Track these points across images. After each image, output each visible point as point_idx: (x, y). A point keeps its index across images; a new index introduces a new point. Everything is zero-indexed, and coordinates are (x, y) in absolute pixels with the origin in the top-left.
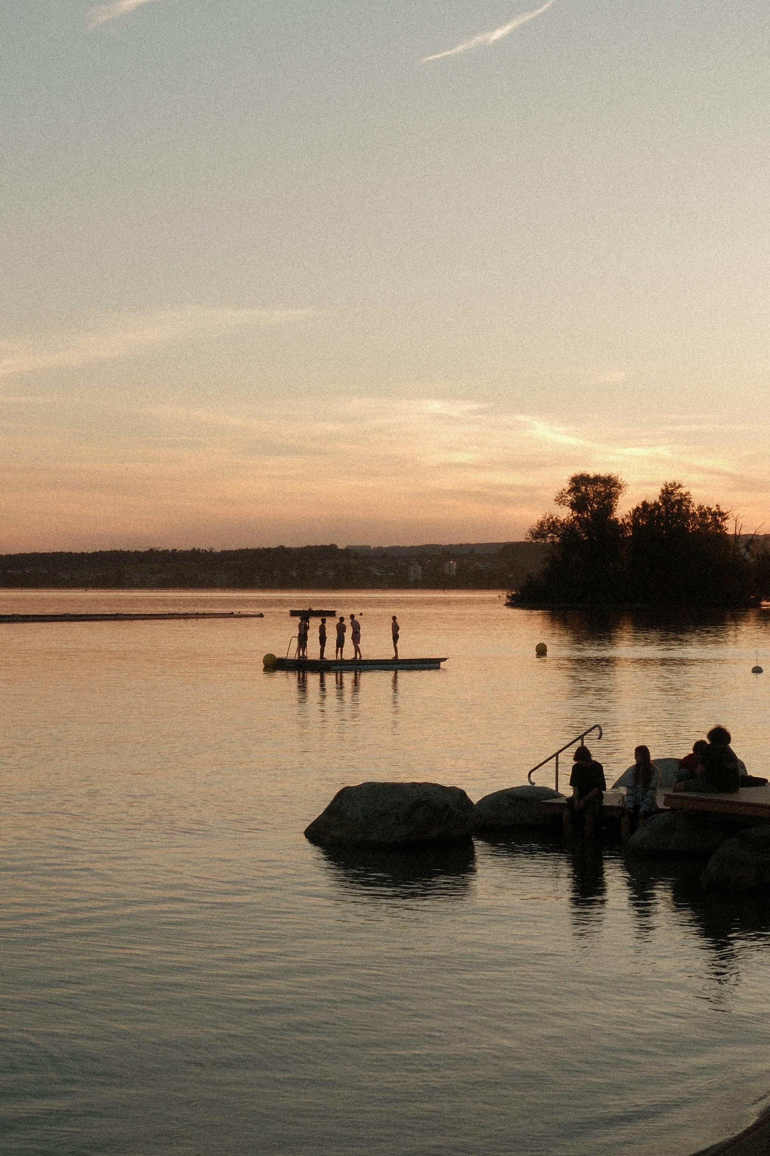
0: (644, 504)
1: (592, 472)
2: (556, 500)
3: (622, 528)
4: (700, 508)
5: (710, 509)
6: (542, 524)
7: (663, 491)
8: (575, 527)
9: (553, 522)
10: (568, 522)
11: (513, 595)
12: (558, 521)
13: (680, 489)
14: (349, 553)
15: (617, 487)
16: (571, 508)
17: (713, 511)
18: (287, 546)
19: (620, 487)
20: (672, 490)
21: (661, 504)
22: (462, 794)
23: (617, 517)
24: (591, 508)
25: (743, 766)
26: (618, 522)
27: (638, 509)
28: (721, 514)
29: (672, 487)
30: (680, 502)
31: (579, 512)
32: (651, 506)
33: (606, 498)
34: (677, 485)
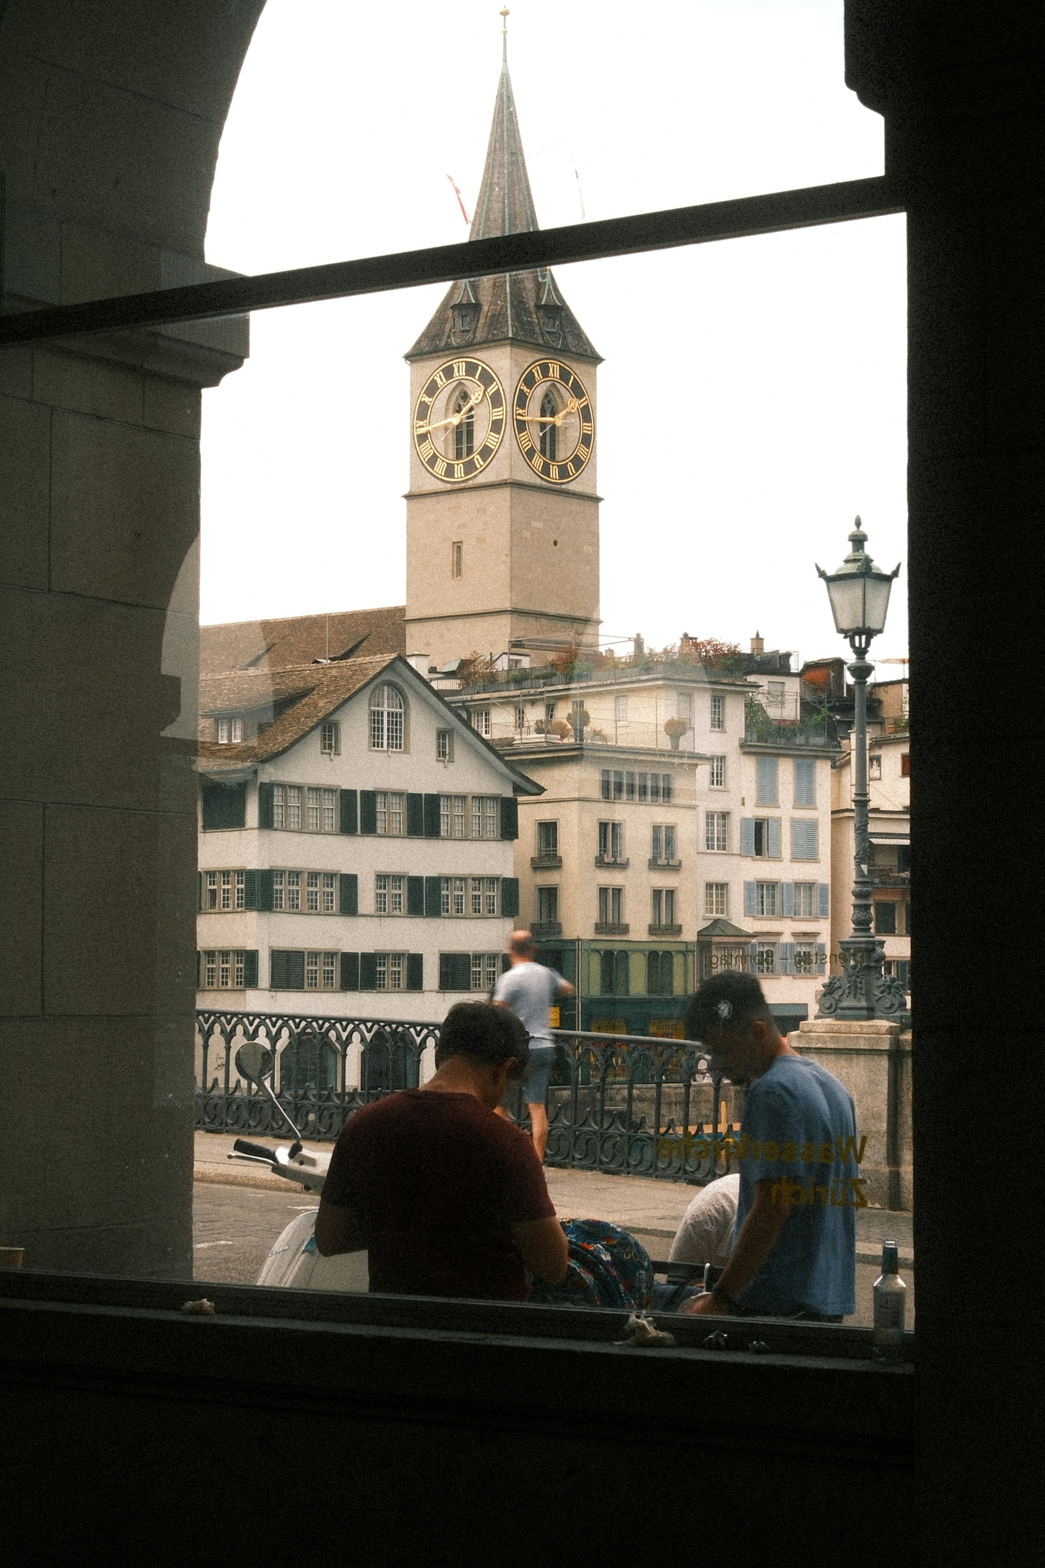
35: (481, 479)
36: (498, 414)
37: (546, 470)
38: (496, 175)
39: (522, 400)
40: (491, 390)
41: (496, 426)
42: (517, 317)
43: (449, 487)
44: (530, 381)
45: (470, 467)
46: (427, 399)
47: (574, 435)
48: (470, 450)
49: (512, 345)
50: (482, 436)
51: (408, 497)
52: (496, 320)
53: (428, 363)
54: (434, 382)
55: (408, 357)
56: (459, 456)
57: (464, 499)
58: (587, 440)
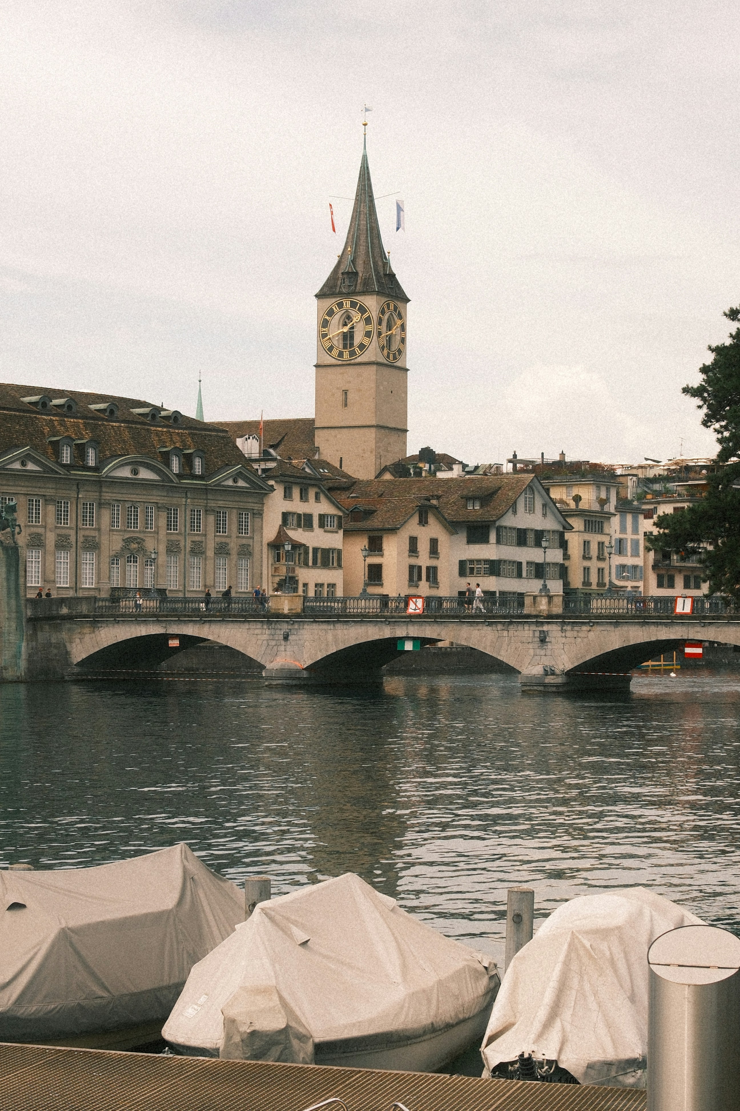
35: (359, 360)
36: (369, 328)
37: (388, 357)
38: (362, 207)
39: (380, 323)
40: (366, 316)
41: (368, 334)
42: (378, 281)
43: (340, 362)
44: (383, 312)
45: (352, 354)
46: (327, 318)
47: (398, 338)
48: (351, 345)
49: (377, 295)
50: (358, 338)
51: (317, 366)
52: (366, 282)
53: (328, 300)
54: (332, 309)
55: (316, 296)
56: (345, 347)
57: (351, 370)
58: (403, 341)
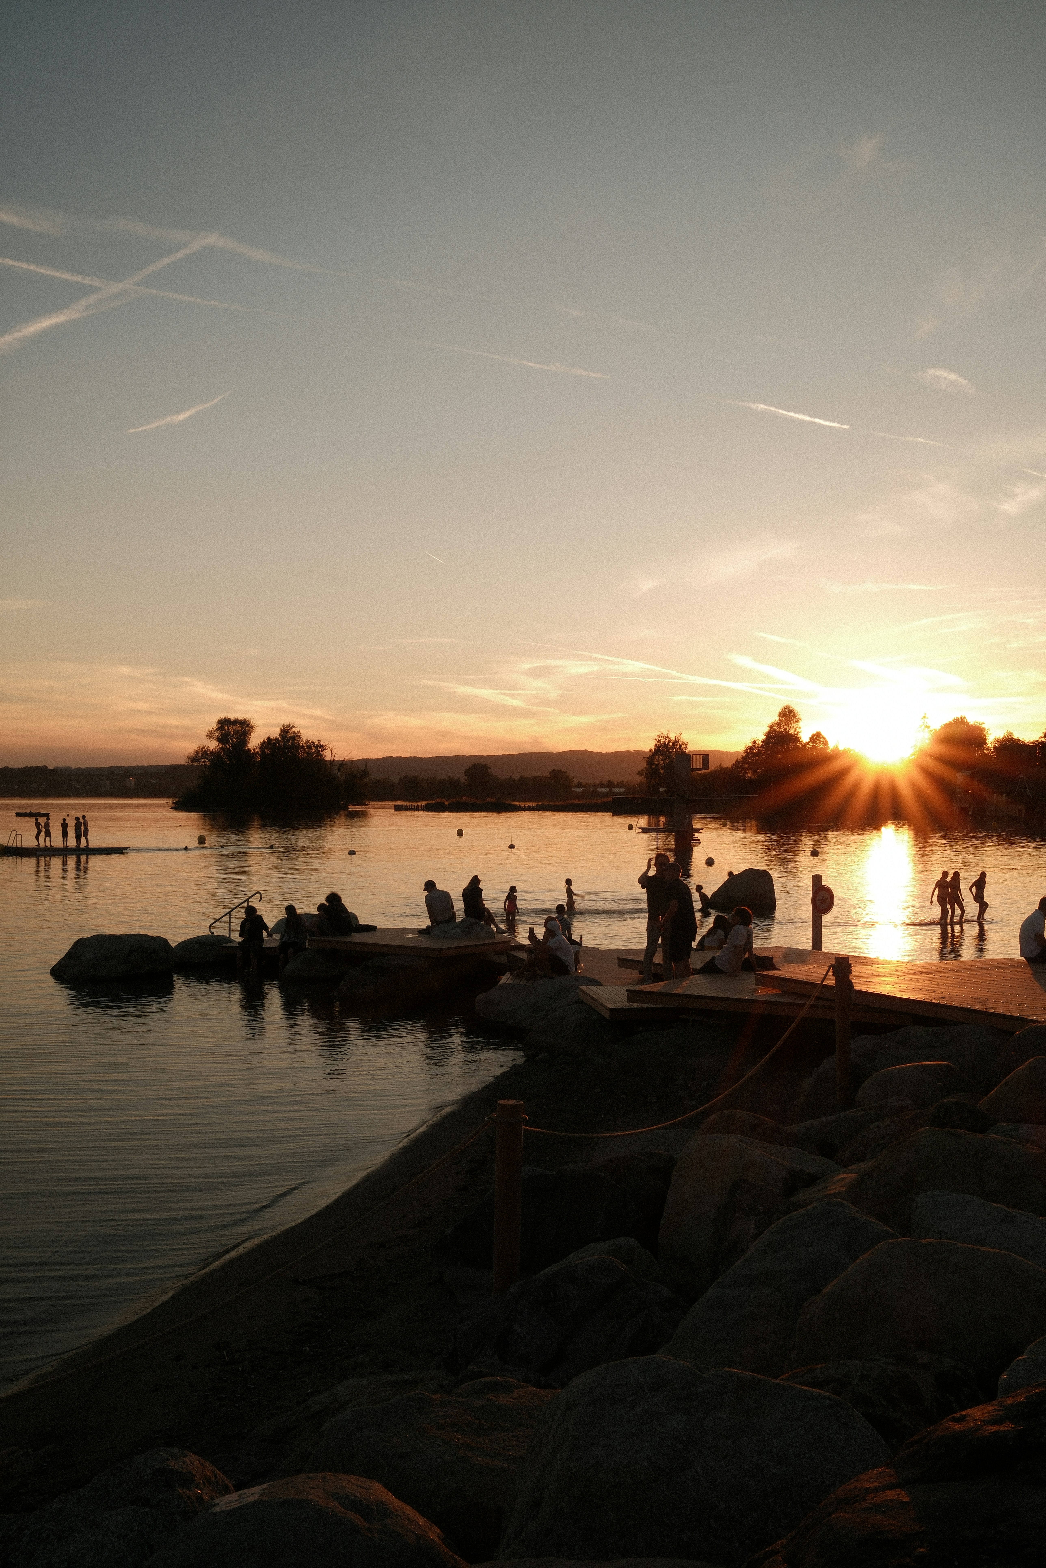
0: (269, 739)
1: (232, 717)
2: (207, 736)
3: (254, 755)
4: (307, 742)
5: (314, 743)
6: (197, 752)
7: (281, 730)
8: (220, 754)
9: (205, 751)
10: (215, 751)
11: (176, 801)
12: (208, 750)
13: (293, 729)
14: (56, 772)
15: (250, 727)
16: (218, 741)
17: (316, 744)
18: (10, 766)
19: (252, 727)
20: (288, 730)
21: (280, 739)
22: (165, 941)
23: (250, 747)
24: (232, 741)
25: (356, 918)
26: (250, 751)
27: (264, 742)
28: (321, 746)
29: (288, 727)
30: (293, 738)
31: (223, 744)
32: (273, 740)
33: (241, 735)
34: (291, 726)
